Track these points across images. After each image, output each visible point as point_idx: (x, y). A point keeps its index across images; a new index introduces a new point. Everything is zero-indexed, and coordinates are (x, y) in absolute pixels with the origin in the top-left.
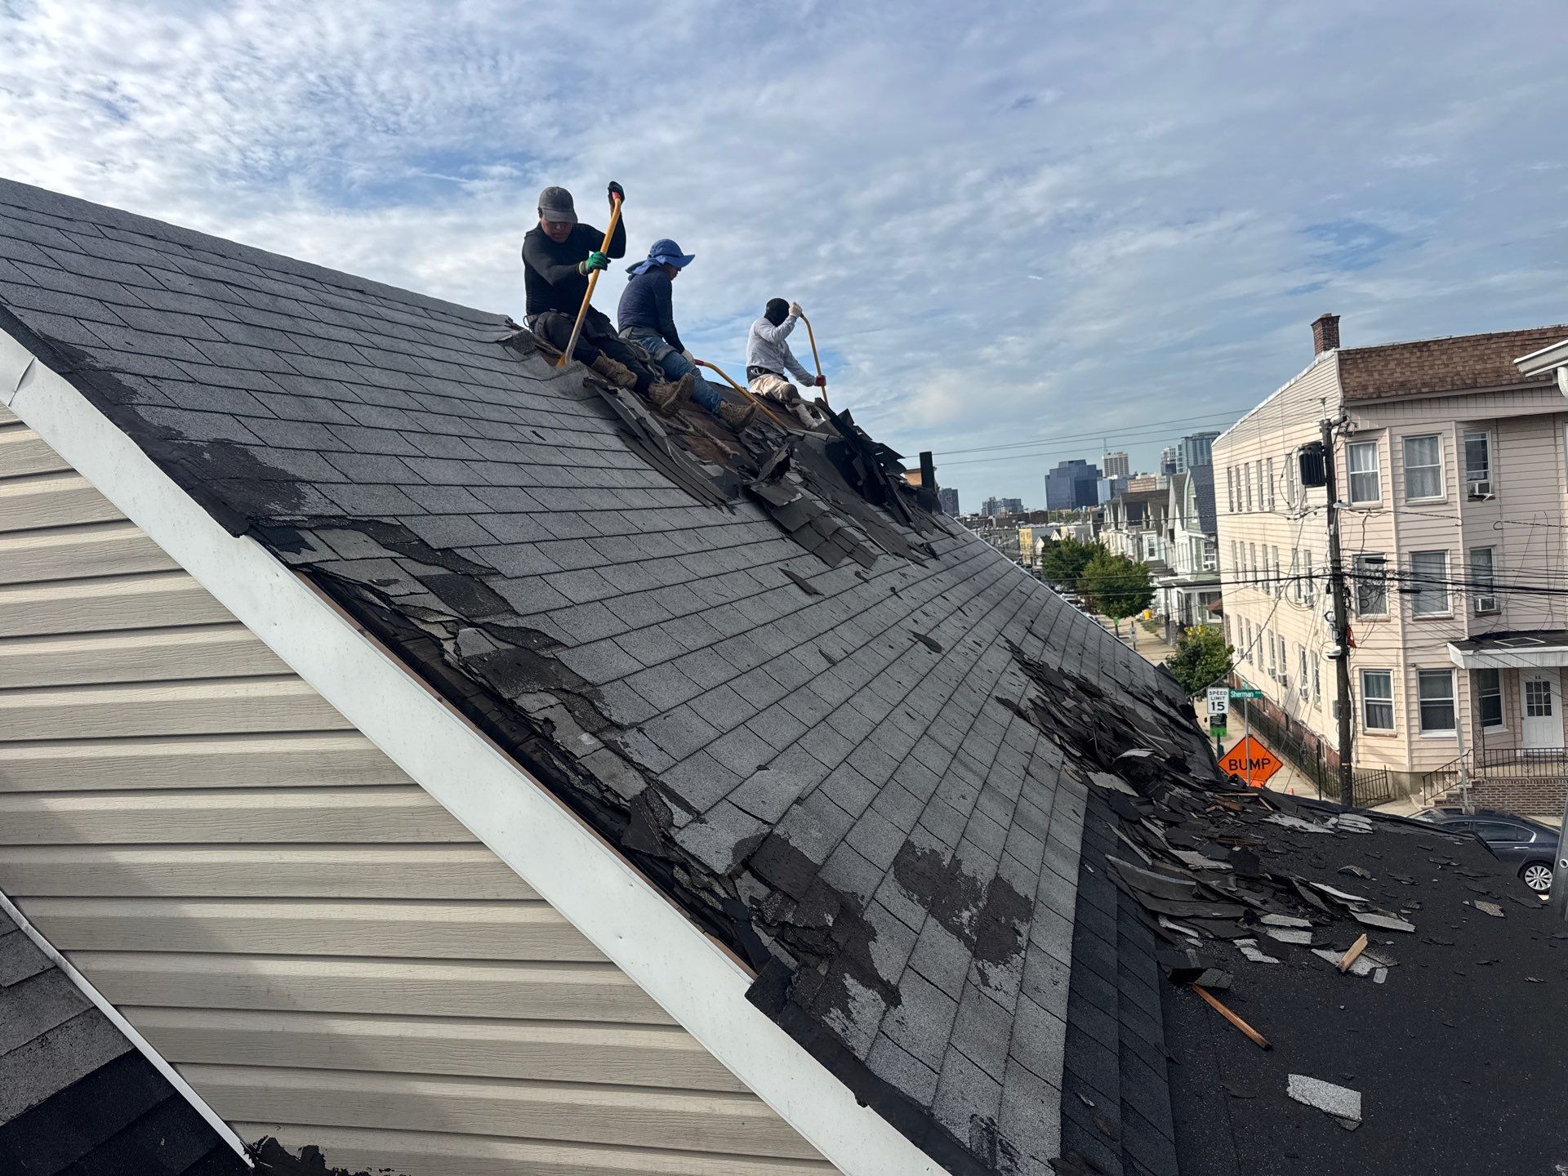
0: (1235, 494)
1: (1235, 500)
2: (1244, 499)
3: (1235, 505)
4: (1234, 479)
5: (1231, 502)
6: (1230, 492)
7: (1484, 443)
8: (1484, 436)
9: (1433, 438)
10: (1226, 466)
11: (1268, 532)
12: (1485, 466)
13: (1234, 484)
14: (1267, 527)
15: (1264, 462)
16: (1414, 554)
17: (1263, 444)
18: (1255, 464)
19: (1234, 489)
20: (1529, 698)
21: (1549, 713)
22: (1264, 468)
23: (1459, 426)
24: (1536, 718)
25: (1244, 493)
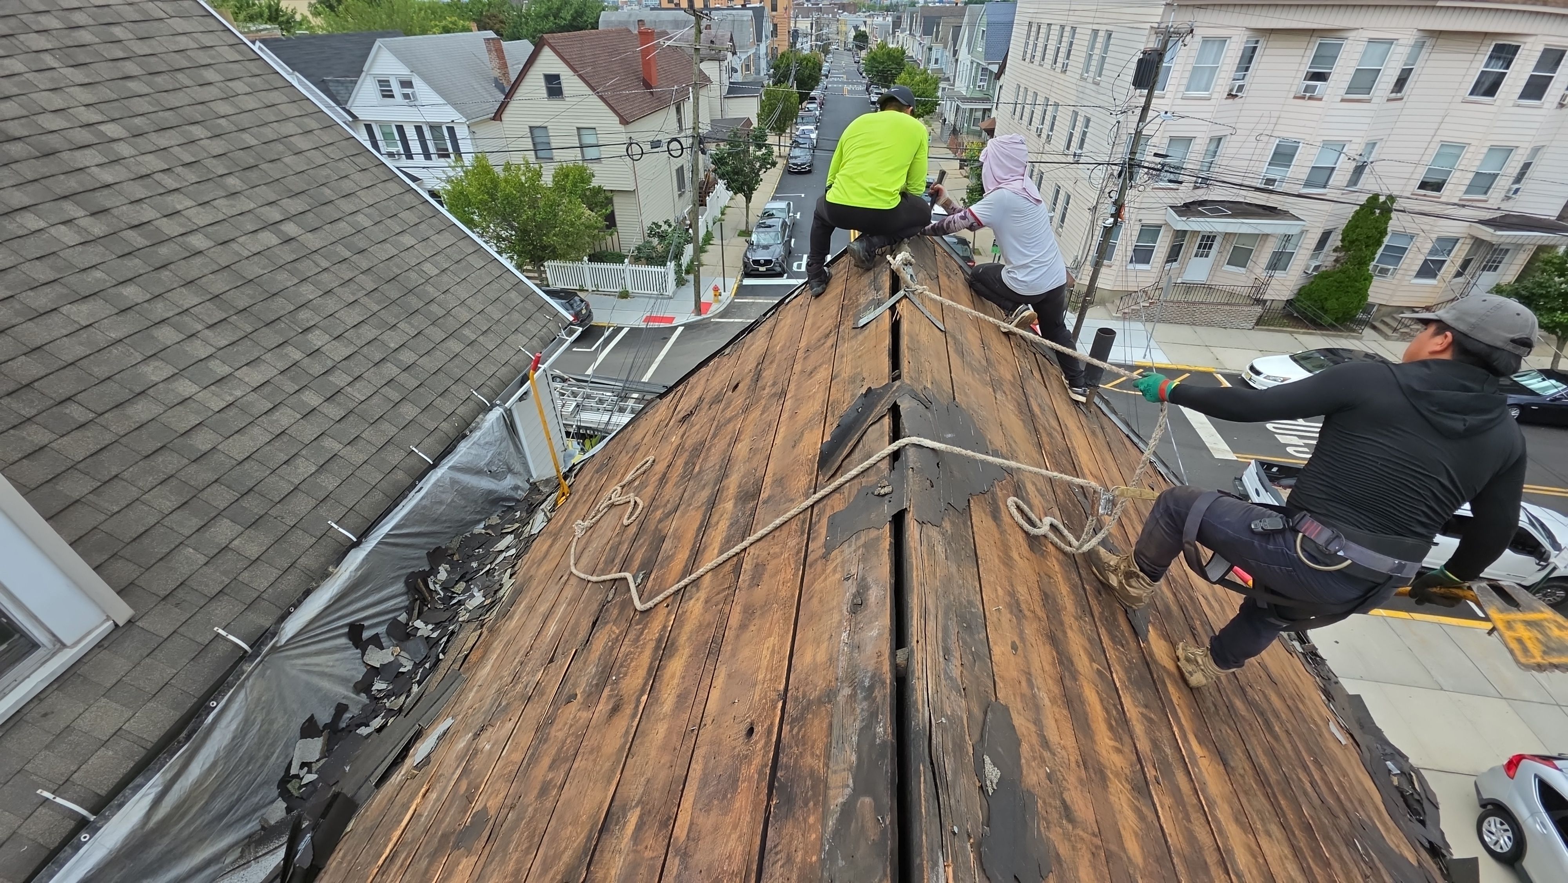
0: (1030, 47)
1: (1029, 52)
2: (1039, 54)
3: (1028, 56)
4: (1033, 34)
5: (1025, 52)
6: (1027, 44)
7: (1255, 48)
8: (1257, 42)
9: (1223, 41)
10: (1029, 20)
11: (1054, 89)
12: (1247, 69)
13: (1032, 38)
14: (1055, 85)
15: (1068, 29)
16: (1172, 139)
17: (1071, 13)
18: (1058, 27)
19: (1031, 43)
20: (1200, 245)
21: (1207, 256)
22: (1066, 34)
23: (1247, 33)
24: (1198, 258)
25: (1040, 49)
